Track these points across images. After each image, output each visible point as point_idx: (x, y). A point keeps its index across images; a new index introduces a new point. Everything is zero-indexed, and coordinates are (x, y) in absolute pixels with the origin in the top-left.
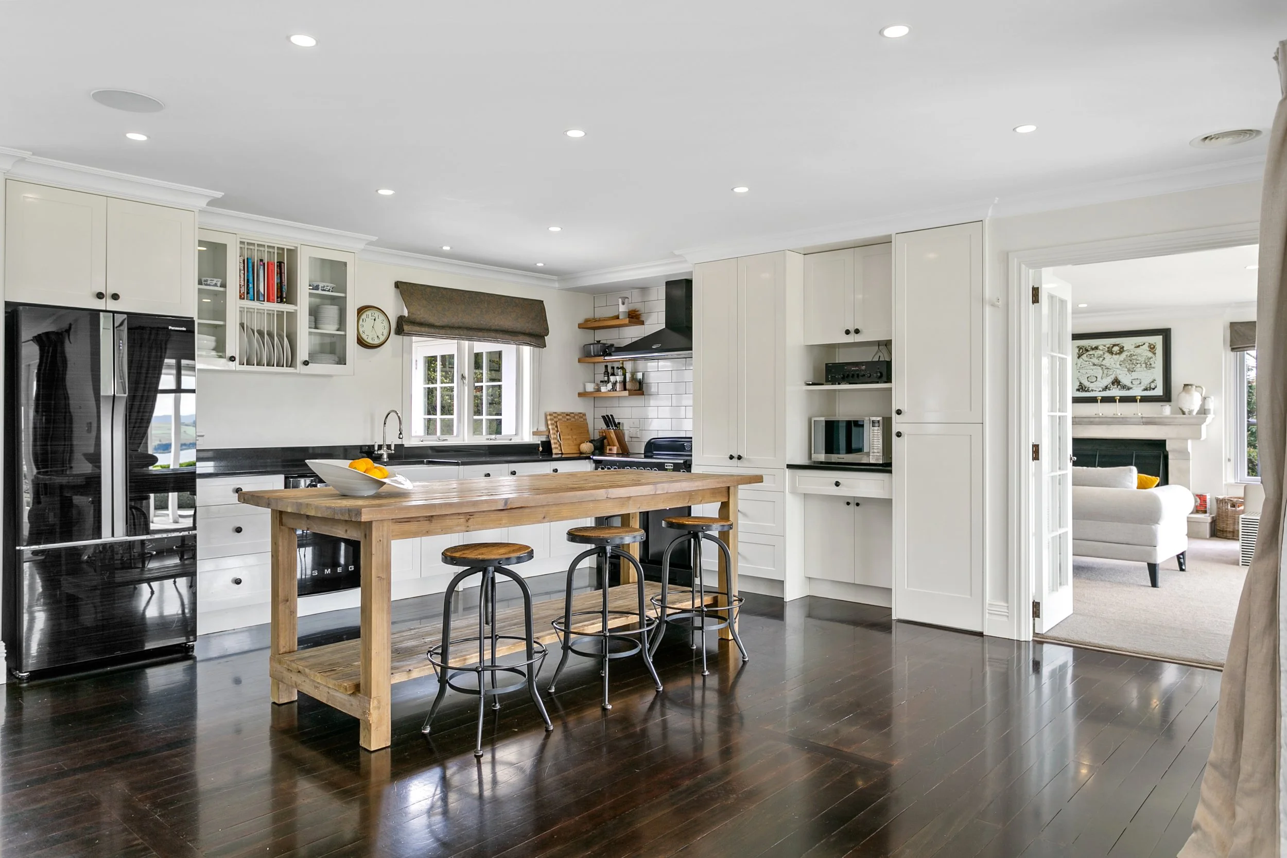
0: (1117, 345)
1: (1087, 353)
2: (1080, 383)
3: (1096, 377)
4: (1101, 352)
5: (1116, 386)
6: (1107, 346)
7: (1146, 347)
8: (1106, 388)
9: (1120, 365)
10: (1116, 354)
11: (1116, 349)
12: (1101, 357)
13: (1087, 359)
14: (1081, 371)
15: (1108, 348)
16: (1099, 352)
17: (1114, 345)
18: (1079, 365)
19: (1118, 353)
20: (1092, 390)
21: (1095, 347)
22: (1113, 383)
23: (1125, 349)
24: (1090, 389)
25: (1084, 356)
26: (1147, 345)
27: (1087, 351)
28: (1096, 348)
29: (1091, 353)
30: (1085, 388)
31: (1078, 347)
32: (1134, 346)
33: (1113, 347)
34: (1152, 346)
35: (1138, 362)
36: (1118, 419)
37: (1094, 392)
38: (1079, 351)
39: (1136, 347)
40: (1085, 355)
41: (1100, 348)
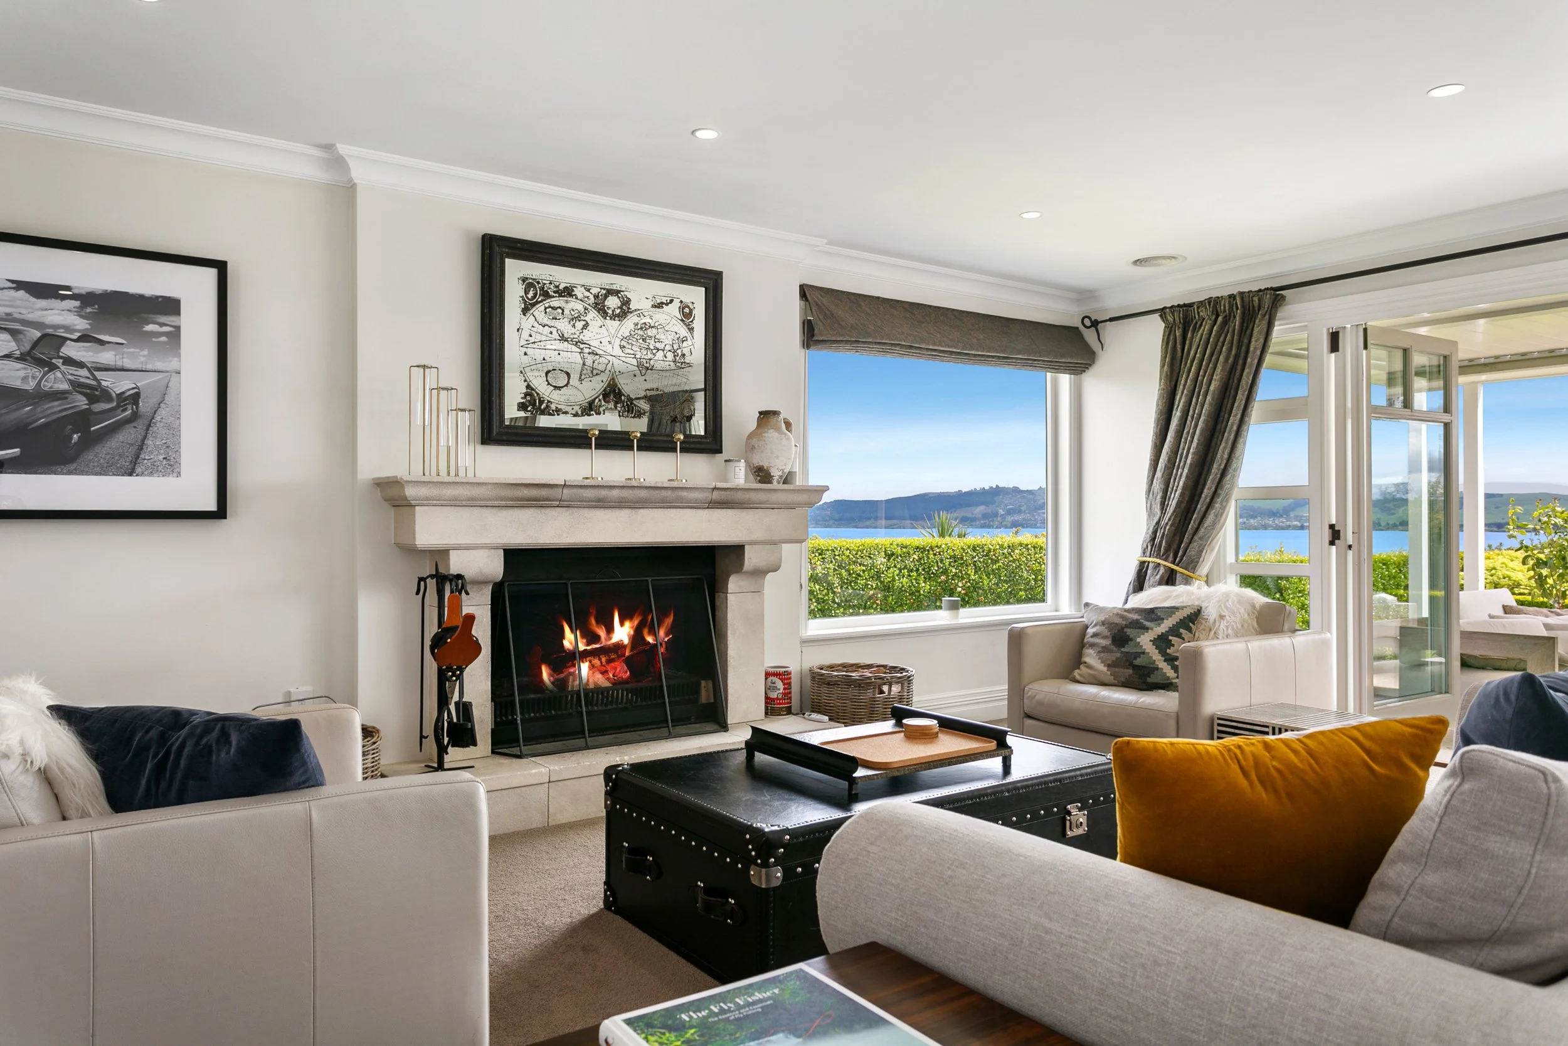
0: (616, 293)
1: (547, 303)
2: (528, 387)
3: (568, 374)
4: (579, 307)
5: (611, 405)
6: (594, 291)
7: (674, 309)
8: (589, 408)
9: (622, 347)
10: (614, 317)
11: (613, 302)
12: (578, 318)
13: (546, 321)
14: (529, 351)
15: (596, 297)
16: (574, 305)
17: (610, 292)
18: (525, 335)
19: (618, 316)
20: (558, 411)
21: (566, 288)
22: (606, 395)
23: (633, 306)
24: (553, 407)
25: (539, 311)
26: (676, 304)
27: (546, 295)
28: (568, 292)
29: (556, 302)
30: (541, 402)
31: (524, 280)
32: (650, 303)
33: (606, 297)
34: (687, 310)
35: (658, 345)
36: (664, 493)
37: (562, 416)
38: (526, 292)
39: (654, 306)
40: (541, 307)
41: (579, 292)
